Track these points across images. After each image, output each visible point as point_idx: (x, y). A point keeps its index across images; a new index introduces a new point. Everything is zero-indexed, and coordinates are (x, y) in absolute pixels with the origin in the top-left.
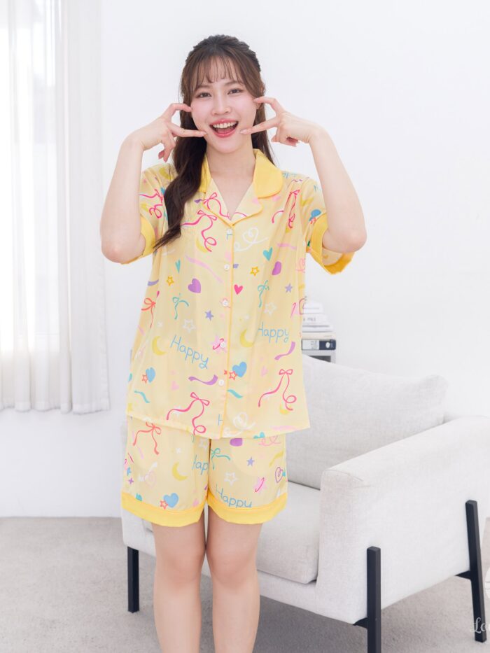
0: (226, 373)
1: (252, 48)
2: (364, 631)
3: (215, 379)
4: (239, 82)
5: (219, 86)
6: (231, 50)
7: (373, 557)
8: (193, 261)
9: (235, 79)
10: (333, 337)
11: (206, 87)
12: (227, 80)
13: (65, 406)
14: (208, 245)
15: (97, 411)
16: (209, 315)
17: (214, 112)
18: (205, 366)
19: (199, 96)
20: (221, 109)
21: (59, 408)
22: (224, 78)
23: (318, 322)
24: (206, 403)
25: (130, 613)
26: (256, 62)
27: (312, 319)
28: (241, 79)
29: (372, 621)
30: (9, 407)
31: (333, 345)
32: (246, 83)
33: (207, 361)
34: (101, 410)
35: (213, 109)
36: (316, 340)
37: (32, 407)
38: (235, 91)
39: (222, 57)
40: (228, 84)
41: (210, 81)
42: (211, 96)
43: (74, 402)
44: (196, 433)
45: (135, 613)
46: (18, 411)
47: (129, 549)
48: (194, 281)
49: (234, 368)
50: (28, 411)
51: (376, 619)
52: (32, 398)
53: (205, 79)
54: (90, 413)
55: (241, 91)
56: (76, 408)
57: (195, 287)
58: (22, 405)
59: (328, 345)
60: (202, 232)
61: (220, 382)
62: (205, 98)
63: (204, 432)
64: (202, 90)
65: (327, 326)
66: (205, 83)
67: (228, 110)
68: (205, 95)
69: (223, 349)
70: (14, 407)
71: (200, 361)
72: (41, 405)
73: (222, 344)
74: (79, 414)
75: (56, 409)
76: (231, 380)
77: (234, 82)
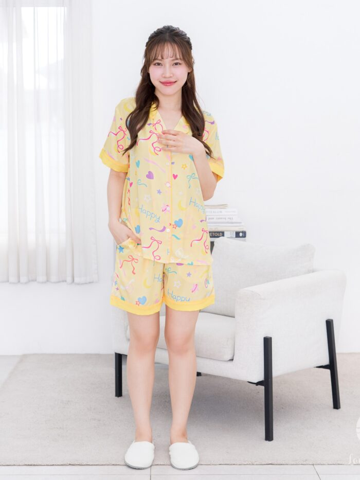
0: (170, 224)
3: (164, 229)
4: (180, 59)
5: (167, 61)
8: (148, 161)
9: (178, 57)
11: (160, 60)
12: (174, 58)
13: (69, 279)
14: (156, 151)
15: (90, 283)
16: (159, 192)
17: (163, 76)
18: (158, 221)
19: (155, 64)
20: (168, 75)
21: (66, 281)
24: (160, 243)
28: (182, 57)
30: (33, 281)
32: (184, 59)
33: (159, 218)
34: (92, 282)
35: (163, 74)
37: (48, 280)
38: (176, 64)
40: (173, 60)
41: (162, 58)
42: (162, 65)
43: (75, 276)
44: (155, 260)
46: (39, 282)
48: (150, 172)
49: (175, 222)
50: (45, 282)
52: (48, 274)
53: (160, 56)
54: (86, 283)
55: (180, 64)
56: (77, 280)
57: (150, 176)
58: (42, 278)
60: (153, 144)
61: (168, 230)
62: (159, 66)
63: (159, 259)
64: (157, 61)
66: (160, 58)
67: (172, 75)
68: (159, 64)
69: (169, 211)
70: (36, 280)
71: (155, 219)
72: (54, 278)
73: (168, 208)
74: (78, 284)
75: (63, 281)
76: (174, 229)
77: (177, 59)
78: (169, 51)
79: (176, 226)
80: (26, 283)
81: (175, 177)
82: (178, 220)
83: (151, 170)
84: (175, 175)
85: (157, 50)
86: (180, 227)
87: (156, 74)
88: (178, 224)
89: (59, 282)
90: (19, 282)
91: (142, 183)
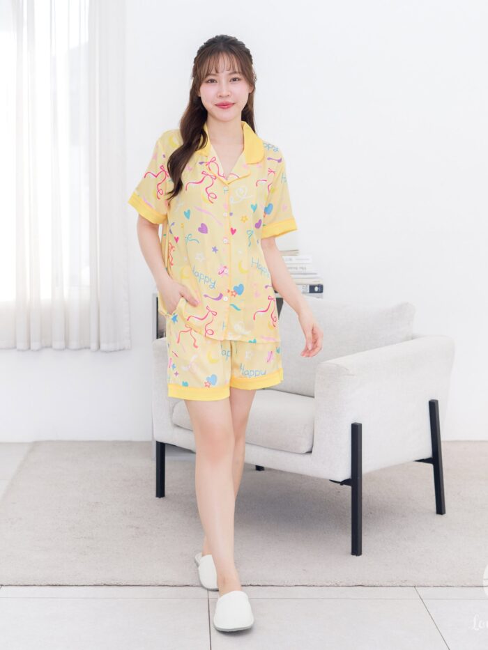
0: (229, 291)
1: (247, 46)
2: (349, 488)
3: (221, 296)
4: (239, 73)
5: (224, 76)
6: (234, 48)
7: (356, 430)
8: (200, 210)
9: (237, 70)
10: (321, 283)
11: (214, 75)
12: (231, 71)
13: (94, 346)
14: (211, 199)
15: (120, 350)
16: (215, 249)
17: (219, 95)
18: (214, 287)
19: (207, 82)
20: (225, 93)
21: (89, 348)
22: (229, 70)
23: (308, 270)
24: (215, 314)
25: (158, 498)
26: (250, 56)
27: (302, 268)
28: (240, 71)
29: (354, 481)
30: (46, 347)
31: (321, 289)
32: (243, 73)
33: (215, 283)
35: (218, 92)
36: (306, 285)
37: (67, 347)
38: (234, 80)
39: (227, 53)
40: (231, 74)
41: (217, 72)
42: (216, 82)
43: (101, 341)
44: (207, 335)
45: (162, 499)
46: (55, 350)
47: (158, 443)
48: (202, 225)
49: (234, 288)
50: (63, 349)
51: (359, 478)
52: (67, 341)
53: (214, 69)
54: (115, 351)
55: (239, 79)
56: (103, 346)
57: (203, 229)
58: (58, 344)
59: (316, 289)
60: (206, 189)
61: (225, 298)
62: (213, 84)
63: (212, 334)
64: (210, 77)
65: (315, 274)
66: (213, 72)
67: (229, 93)
68: (212, 81)
69: (227, 274)
70: (51, 347)
71: (209, 283)
72: (74, 345)
73: (226, 271)
74: (106, 352)
75: (86, 348)
76: (233, 297)
77: (235, 72)
78: (225, 64)
79: (236, 293)
80: (38, 350)
81: (233, 231)
82: (238, 286)
83: (204, 222)
84: (234, 229)
85: (210, 62)
86: (240, 294)
87: (209, 95)
88: (238, 290)
89: (80, 349)
90: (29, 348)
91: (193, 238)
